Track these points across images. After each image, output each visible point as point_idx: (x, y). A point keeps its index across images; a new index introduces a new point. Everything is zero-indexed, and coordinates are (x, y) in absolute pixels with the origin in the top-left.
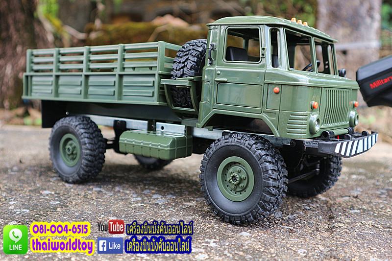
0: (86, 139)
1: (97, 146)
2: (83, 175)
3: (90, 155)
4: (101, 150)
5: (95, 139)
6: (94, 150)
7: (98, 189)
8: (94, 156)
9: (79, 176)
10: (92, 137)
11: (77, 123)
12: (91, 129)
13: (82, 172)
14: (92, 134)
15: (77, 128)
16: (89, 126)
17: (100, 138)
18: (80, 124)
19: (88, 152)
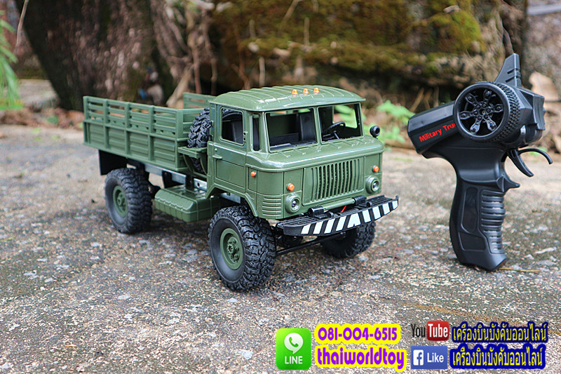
0: (130, 194)
1: (141, 200)
2: (131, 227)
3: (135, 209)
4: (146, 203)
5: (140, 193)
6: (138, 204)
7: (144, 241)
8: (139, 209)
9: (127, 227)
10: (136, 191)
11: (123, 177)
12: (136, 183)
13: (129, 224)
14: (136, 188)
15: (123, 182)
16: (134, 179)
17: (145, 192)
18: (125, 178)
19: (132, 206)
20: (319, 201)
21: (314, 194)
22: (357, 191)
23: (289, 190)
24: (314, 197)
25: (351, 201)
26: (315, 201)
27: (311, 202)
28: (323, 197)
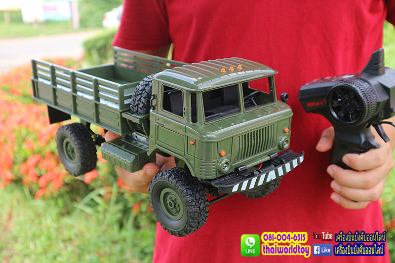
20: (244, 160)
21: (240, 156)
22: (272, 149)
23: (221, 156)
24: (239, 158)
25: (268, 158)
26: (241, 161)
27: (238, 163)
28: (246, 157)
